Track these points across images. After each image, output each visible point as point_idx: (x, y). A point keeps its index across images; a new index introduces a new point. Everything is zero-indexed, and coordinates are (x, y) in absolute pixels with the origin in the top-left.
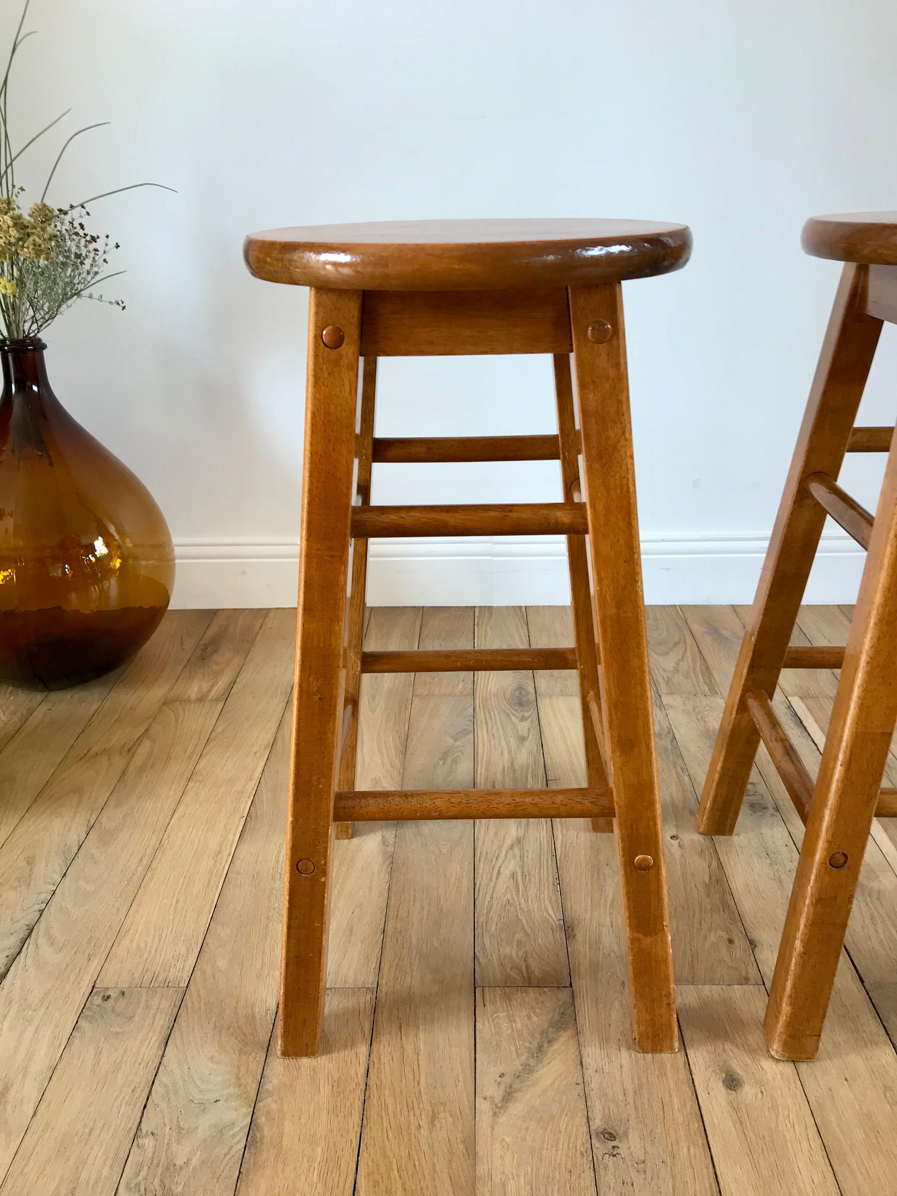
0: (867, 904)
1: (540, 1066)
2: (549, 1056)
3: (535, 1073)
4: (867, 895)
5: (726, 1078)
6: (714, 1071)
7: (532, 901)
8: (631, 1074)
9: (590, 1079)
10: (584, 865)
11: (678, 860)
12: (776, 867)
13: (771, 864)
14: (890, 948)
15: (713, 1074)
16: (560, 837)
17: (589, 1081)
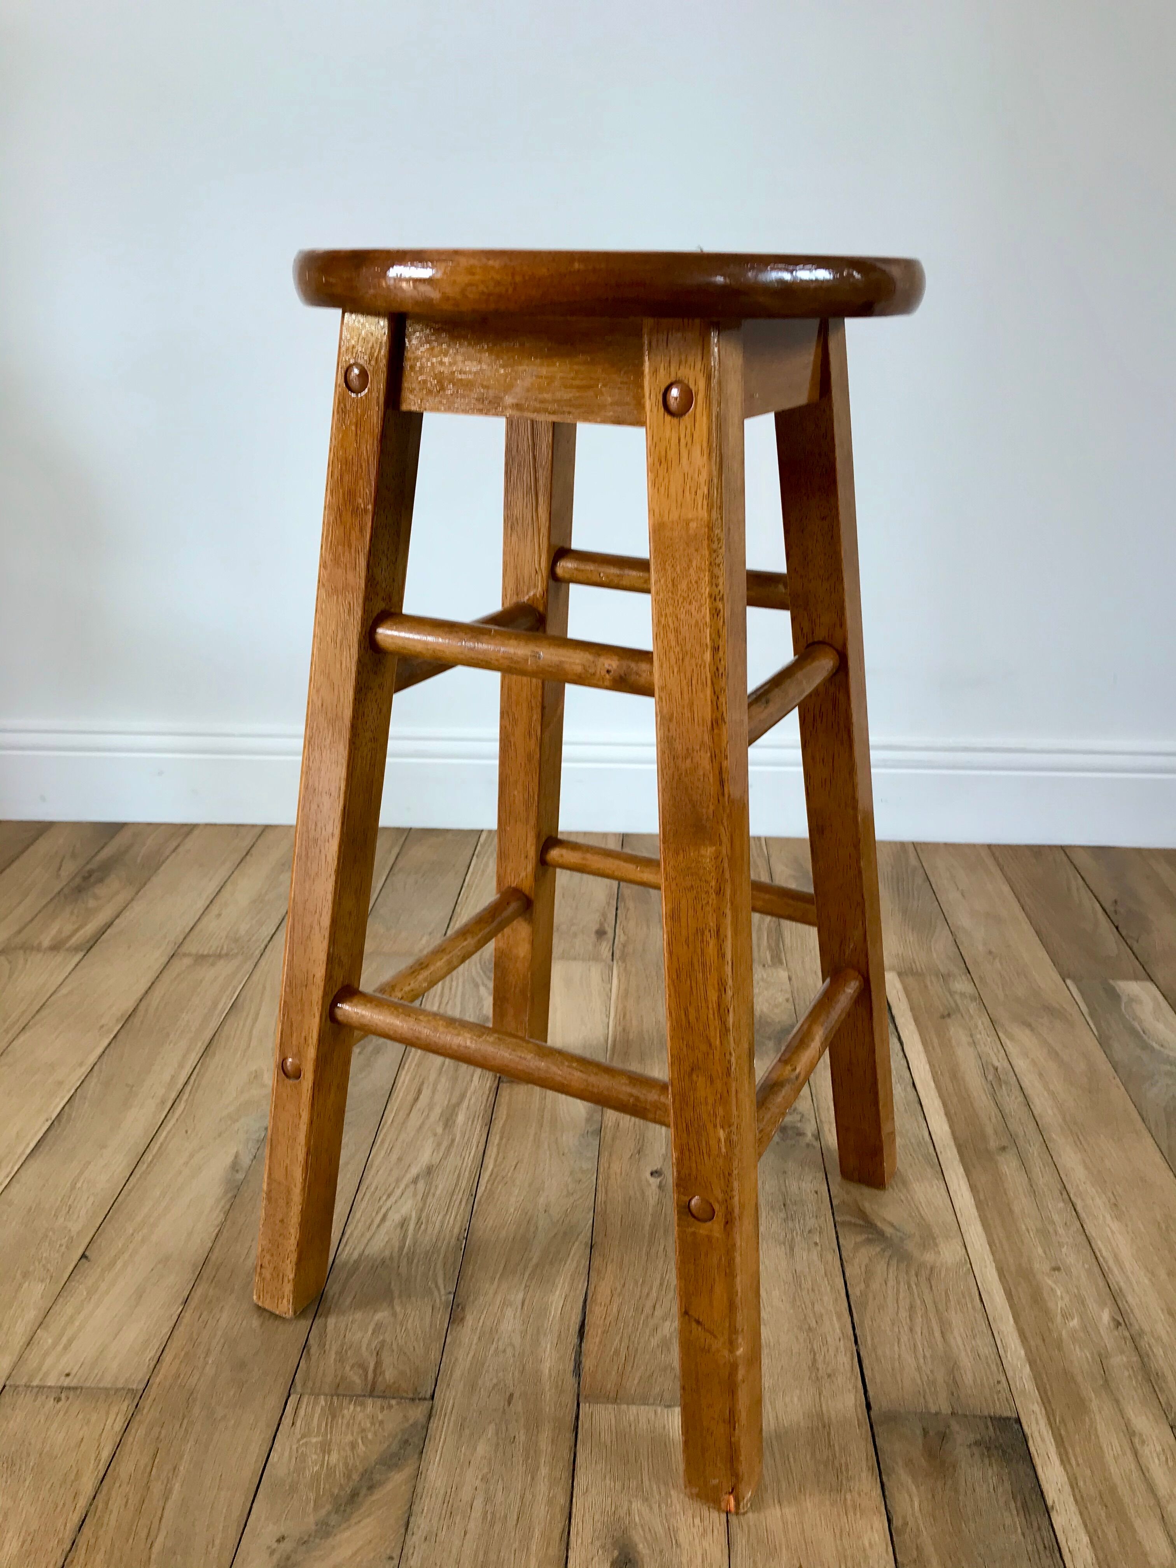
0: (909, 1287)
1: (344, 1526)
2: (362, 1510)
3: (331, 1539)
4: (913, 1273)
5: (617, 1557)
6: (603, 1547)
7: (418, 1261)
8: (477, 1546)
9: (411, 1551)
10: (512, 1210)
11: (650, 1209)
12: (790, 1224)
13: (785, 1220)
14: (924, 1357)
15: (600, 1552)
16: (491, 1167)
17: (410, 1555)
